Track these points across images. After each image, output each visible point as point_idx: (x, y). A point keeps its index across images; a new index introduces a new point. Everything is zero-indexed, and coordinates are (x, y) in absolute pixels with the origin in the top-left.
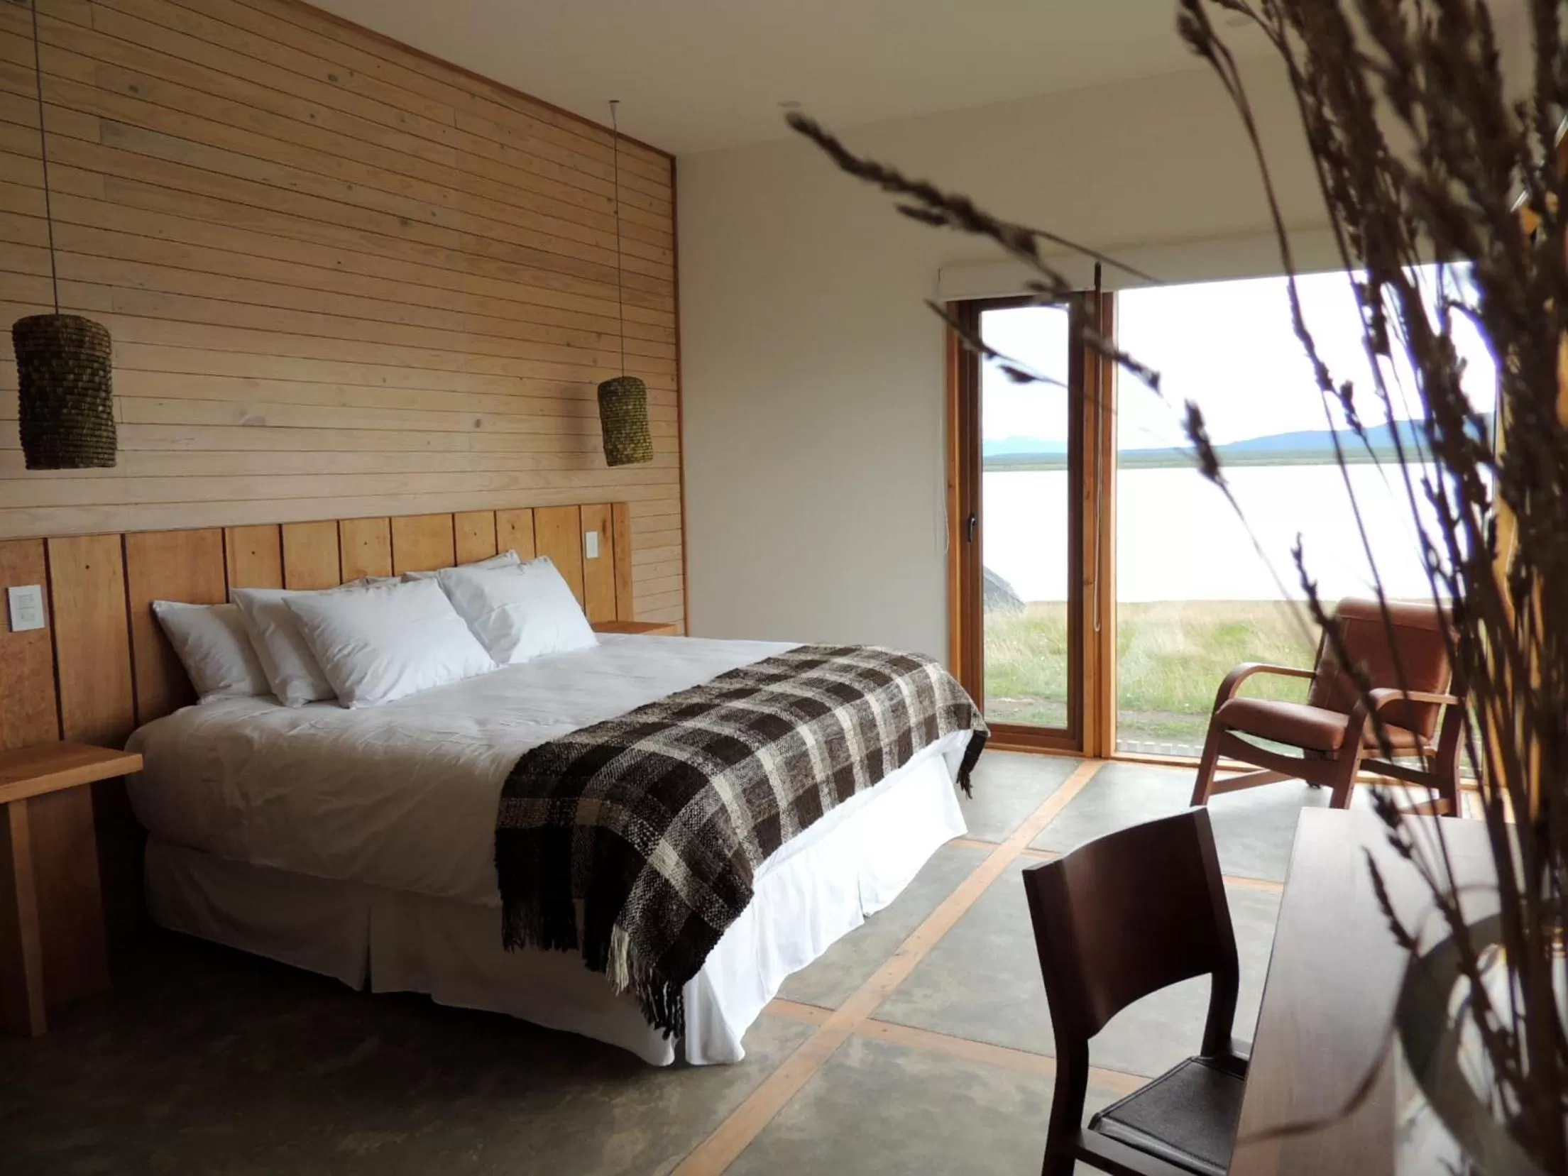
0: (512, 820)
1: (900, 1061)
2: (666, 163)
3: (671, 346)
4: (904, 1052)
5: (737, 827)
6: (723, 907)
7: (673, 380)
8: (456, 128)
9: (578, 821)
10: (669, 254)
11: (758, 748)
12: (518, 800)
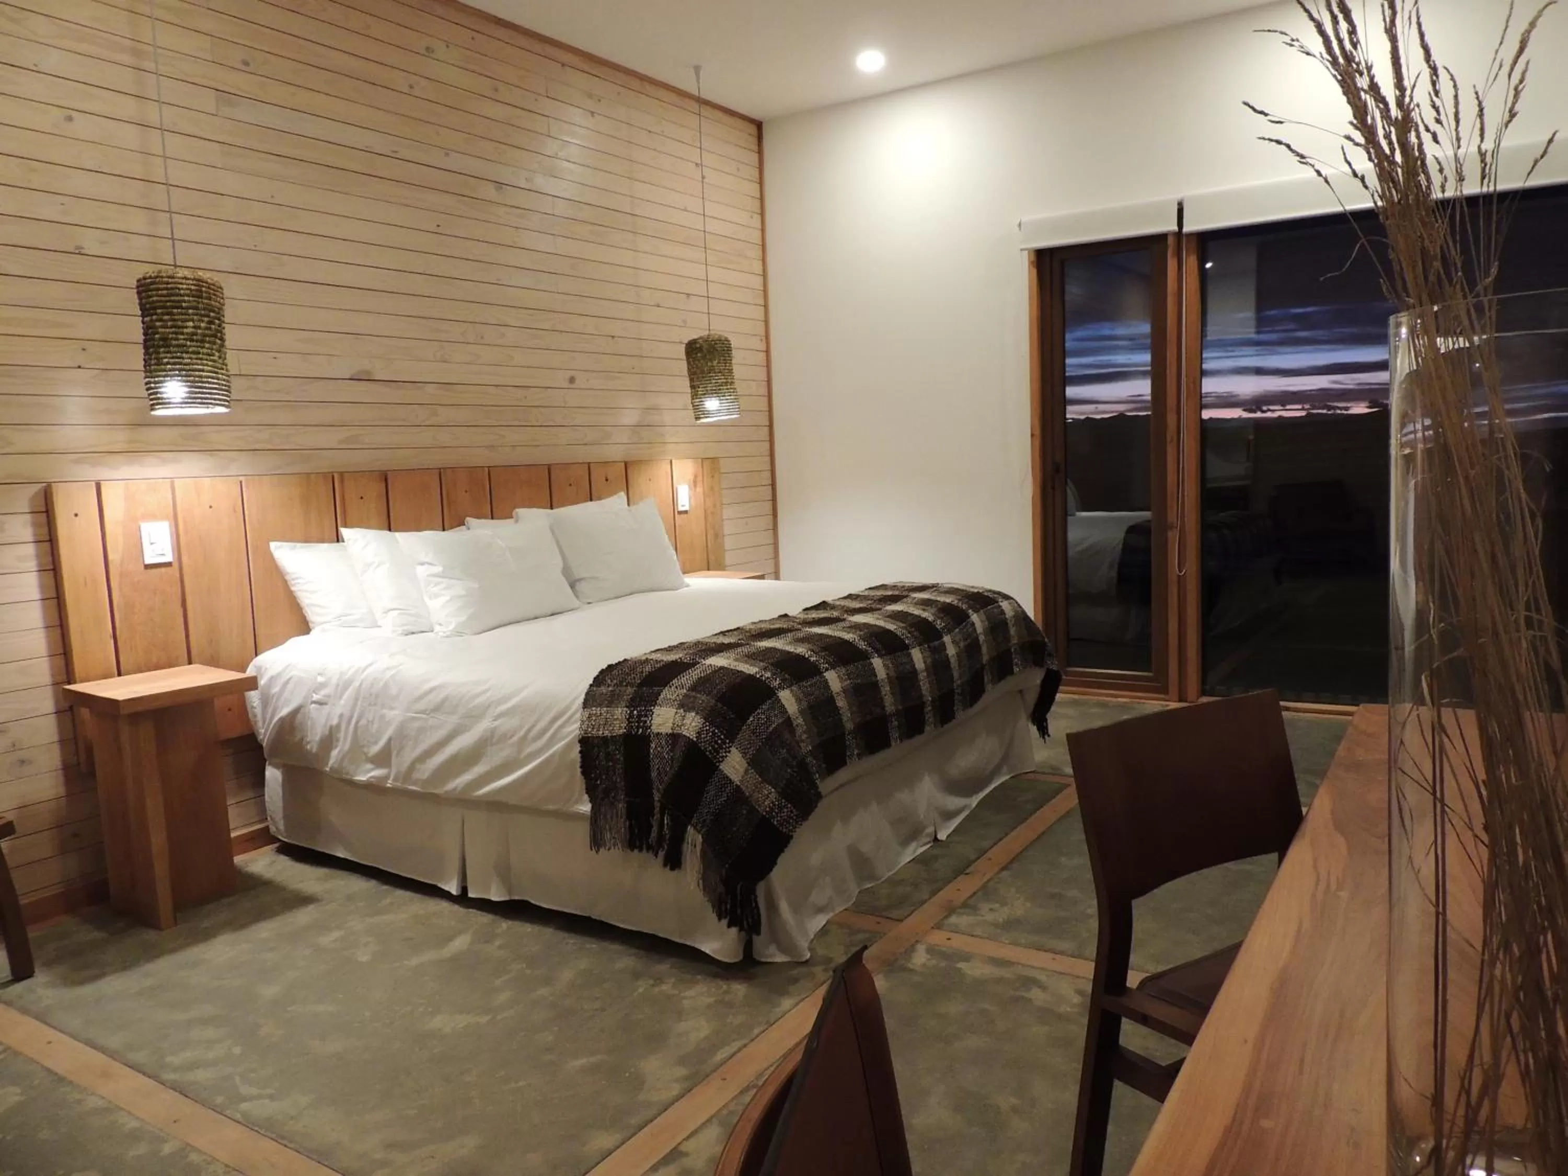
0: (593, 729)
1: (961, 965)
2: (753, 129)
3: (759, 307)
4: (967, 958)
5: (803, 741)
6: (792, 812)
7: (762, 340)
8: (548, 97)
9: (655, 729)
10: (757, 218)
11: (827, 670)
12: (599, 709)
